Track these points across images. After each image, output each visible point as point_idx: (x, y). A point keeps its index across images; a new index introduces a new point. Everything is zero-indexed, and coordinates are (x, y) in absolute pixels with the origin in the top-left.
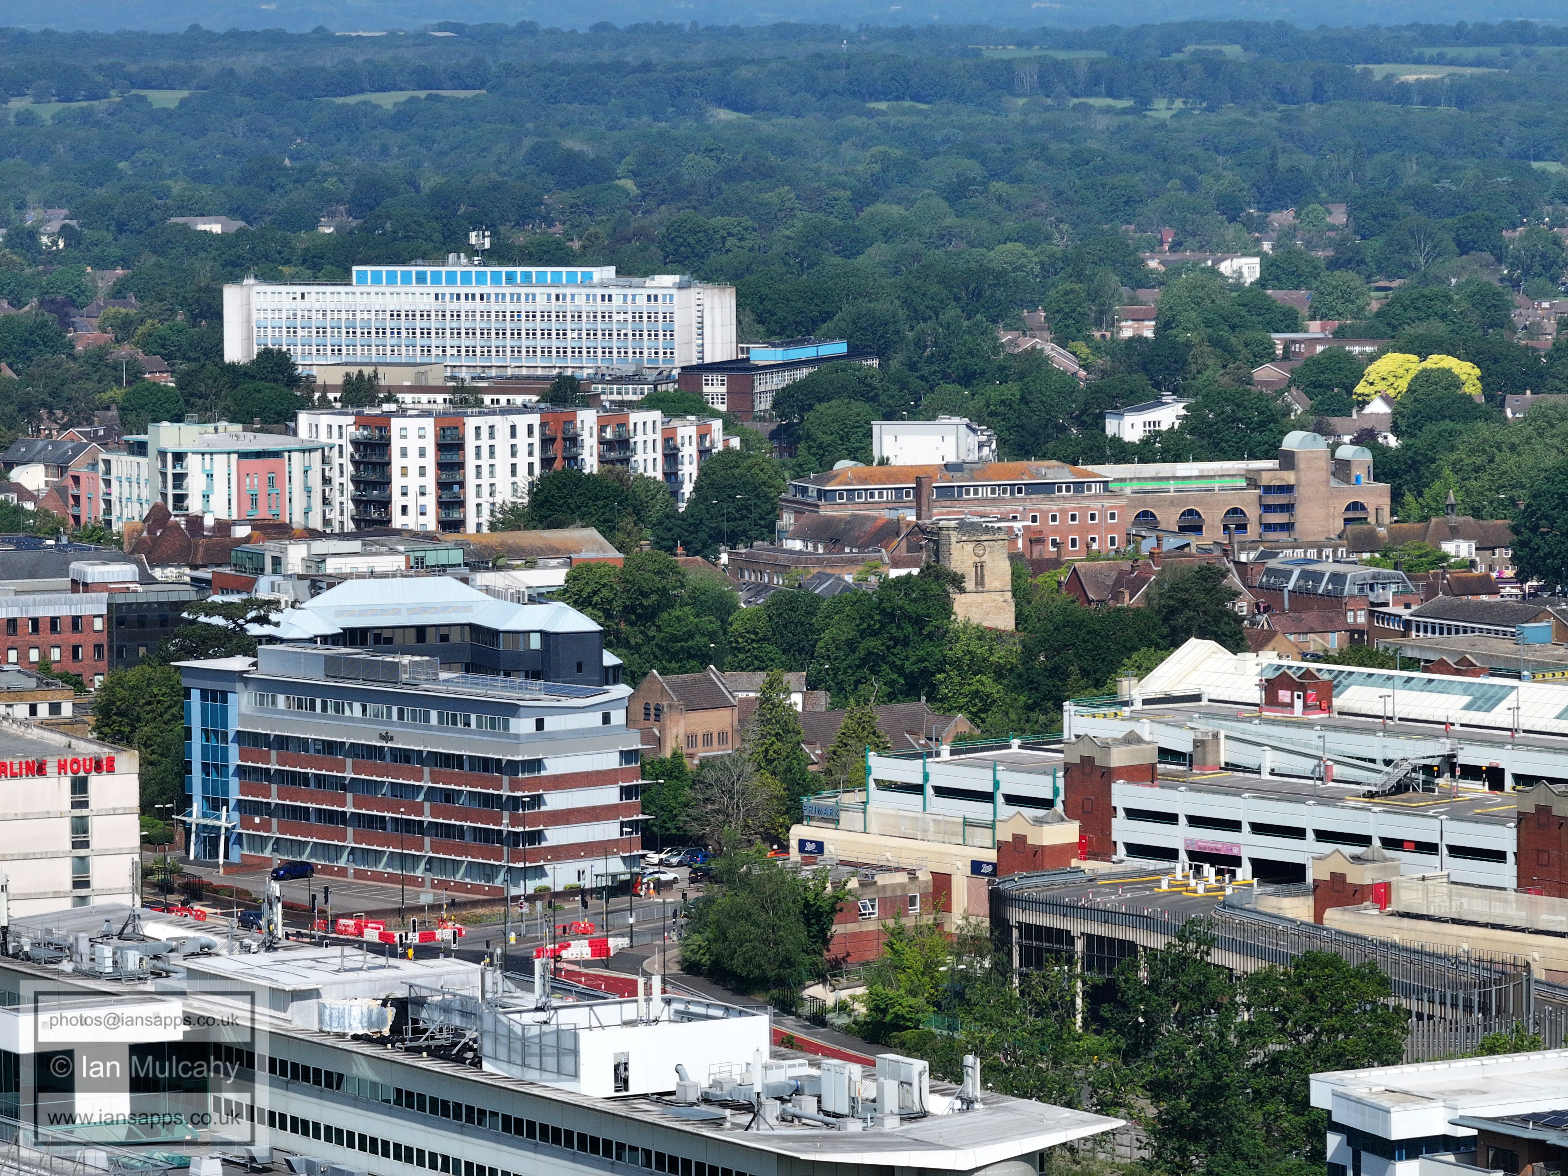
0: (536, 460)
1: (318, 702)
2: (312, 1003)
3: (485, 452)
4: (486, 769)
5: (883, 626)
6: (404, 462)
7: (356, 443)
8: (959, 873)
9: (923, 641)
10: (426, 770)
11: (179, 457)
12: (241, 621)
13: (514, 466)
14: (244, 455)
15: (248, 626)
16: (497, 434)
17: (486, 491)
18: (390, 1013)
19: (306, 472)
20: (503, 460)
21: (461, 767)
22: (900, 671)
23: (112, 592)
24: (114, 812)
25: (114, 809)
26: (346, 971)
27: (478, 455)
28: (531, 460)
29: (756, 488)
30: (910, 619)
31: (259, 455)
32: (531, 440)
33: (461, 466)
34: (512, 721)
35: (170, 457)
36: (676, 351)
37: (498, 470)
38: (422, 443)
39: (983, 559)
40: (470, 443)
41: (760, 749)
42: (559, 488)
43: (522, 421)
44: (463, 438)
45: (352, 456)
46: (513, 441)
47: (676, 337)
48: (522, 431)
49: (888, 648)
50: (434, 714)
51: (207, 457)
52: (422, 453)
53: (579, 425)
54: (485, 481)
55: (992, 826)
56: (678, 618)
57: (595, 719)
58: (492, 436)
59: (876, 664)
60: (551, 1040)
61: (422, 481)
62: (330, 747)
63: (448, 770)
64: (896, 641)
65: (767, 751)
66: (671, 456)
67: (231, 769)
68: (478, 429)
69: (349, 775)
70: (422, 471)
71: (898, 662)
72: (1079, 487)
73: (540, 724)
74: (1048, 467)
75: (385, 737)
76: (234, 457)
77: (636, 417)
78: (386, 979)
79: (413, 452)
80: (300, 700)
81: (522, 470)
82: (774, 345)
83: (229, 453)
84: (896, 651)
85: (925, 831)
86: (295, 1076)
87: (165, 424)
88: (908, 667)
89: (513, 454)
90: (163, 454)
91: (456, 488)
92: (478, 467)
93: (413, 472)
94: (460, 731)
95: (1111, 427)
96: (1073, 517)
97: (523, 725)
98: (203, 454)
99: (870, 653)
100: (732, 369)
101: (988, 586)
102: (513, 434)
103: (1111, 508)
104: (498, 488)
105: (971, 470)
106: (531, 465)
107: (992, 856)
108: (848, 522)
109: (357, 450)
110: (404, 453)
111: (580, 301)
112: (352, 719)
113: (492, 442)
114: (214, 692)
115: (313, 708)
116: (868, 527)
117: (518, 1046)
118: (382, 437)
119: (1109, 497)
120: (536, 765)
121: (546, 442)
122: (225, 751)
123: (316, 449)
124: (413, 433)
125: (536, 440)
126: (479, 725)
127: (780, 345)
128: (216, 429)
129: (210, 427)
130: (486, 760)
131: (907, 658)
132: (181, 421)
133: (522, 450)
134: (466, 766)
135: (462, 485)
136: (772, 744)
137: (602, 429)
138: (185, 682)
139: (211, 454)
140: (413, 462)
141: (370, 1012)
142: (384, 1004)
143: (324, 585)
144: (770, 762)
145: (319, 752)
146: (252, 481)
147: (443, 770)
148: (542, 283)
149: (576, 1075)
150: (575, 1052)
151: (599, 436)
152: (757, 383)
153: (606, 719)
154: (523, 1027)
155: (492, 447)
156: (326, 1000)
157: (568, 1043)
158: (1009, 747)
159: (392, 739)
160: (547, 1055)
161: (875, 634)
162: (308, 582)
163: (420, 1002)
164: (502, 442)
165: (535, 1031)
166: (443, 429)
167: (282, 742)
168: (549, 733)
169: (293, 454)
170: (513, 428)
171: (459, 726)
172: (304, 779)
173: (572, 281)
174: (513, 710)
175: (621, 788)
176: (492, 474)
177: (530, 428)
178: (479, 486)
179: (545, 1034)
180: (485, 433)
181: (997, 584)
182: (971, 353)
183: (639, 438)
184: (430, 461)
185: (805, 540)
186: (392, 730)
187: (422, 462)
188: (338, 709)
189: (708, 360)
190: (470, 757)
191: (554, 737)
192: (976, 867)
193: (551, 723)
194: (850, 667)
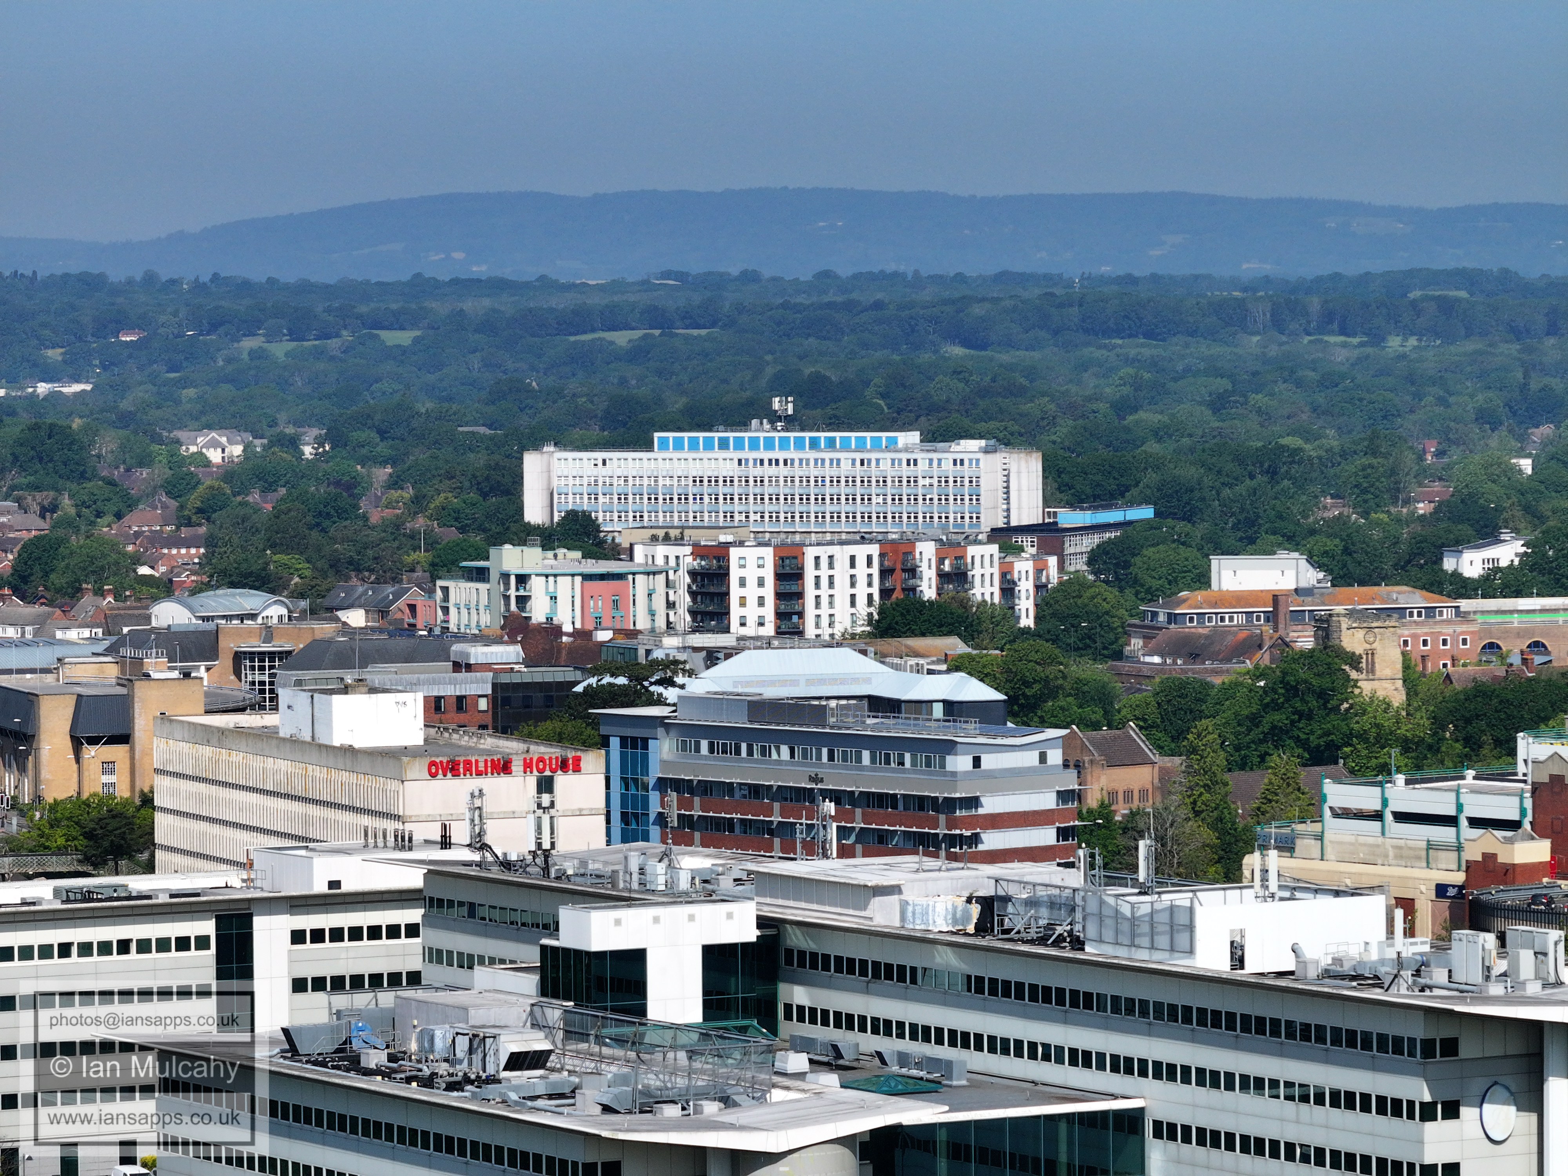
0: (875, 591)
1: (744, 746)
2: (895, 898)
3: (824, 582)
4: (921, 808)
5: (1287, 700)
6: (743, 592)
7: (693, 574)
8: (1423, 897)
9: (1327, 715)
10: (858, 811)
11: (522, 579)
12: (646, 683)
13: (853, 596)
14: (587, 577)
15: (652, 688)
16: (836, 565)
17: (825, 621)
18: (975, 910)
19: (650, 595)
20: (842, 590)
21: (894, 807)
22: (1303, 744)
23: (496, 672)
24: (580, 813)
25: (580, 810)
26: (924, 871)
27: (817, 585)
28: (870, 590)
29: (1099, 617)
30: (1314, 692)
31: (603, 577)
32: (870, 571)
33: (800, 595)
34: (949, 759)
35: (513, 580)
36: (982, 516)
37: (837, 600)
38: (761, 572)
39: (1374, 646)
40: (810, 573)
41: (1187, 801)
42: (902, 614)
43: (862, 551)
44: (802, 568)
45: (689, 586)
46: (853, 572)
47: (982, 501)
48: (861, 562)
49: (1293, 722)
50: (866, 755)
51: (551, 579)
52: (761, 583)
53: (918, 556)
54: (825, 611)
55: (1459, 848)
56: (1062, 708)
57: (1031, 758)
58: (831, 566)
59: (1280, 739)
60: (1164, 918)
61: (761, 611)
62: (756, 791)
63: (881, 811)
64: (1301, 715)
65: (1194, 803)
66: (1008, 589)
67: (652, 817)
68: (817, 558)
69: (776, 818)
70: (761, 602)
71: (1303, 736)
72: (1430, 612)
73: (977, 762)
74: (1399, 593)
75: (815, 779)
76: (578, 579)
77: (972, 551)
78: (968, 878)
79: (752, 582)
80: (724, 745)
81: (862, 601)
82: (1082, 509)
83: (573, 575)
84: (1301, 725)
85: (1386, 856)
86: (876, 976)
87: (507, 546)
88: (1314, 741)
89: (853, 585)
90: (505, 576)
91: (795, 618)
92: (818, 597)
93: (752, 602)
94: (894, 770)
95: (1449, 564)
96: (1425, 643)
97: (961, 763)
98: (547, 576)
99: (1274, 727)
100: (1042, 531)
101: (1378, 674)
102: (853, 565)
103: (1463, 633)
104: (837, 618)
105: (1322, 594)
106: (870, 596)
107: (1459, 878)
108: (1207, 637)
109: (694, 580)
110: (743, 583)
111: (886, 466)
112: (779, 762)
113: (831, 572)
114: (634, 739)
115: (738, 752)
116: (1230, 640)
117: (1125, 927)
118: (720, 567)
119: (1462, 623)
120: (973, 802)
121: (885, 573)
122: (646, 800)
123: (660, 572)
124: (751, 563)
125: (875, 571)
126: (914, 763)
127: (1089, 509)
128: (555, 556)
129: (550, 554)
130: (922, 798)
131: (1312, 732)
132: (525, 544)
133: (862, 581)
134: (901, 806)
135: (801, 615)
136: (1201, 794)
137: (941, 561)
138: (604, 730)
139: (555, 576)
140: (752, 592)
141: (955, 908)
142: (969, 900)
143: (721, 655)
144: (1197, 813)
145: (744, 796)
146: (596, 604)
147: (876, 810)
148: (846, 447)
149: (1191, 952)
150: (1191, 927)
151: (938, 569)
152: (1067, 545)
153: (1043, 758)
154: (1133, 905)
155: (831, 577)
156: (907, 895)
157: (1182, 919)
158: (1463, 778)
159: (822, 781)
160: (1158, 933)
161: (1278, 707)
162: (704, 653)
163: (1006, 899)
164: (842, 572)
165: (1145, 909)
166: (782, 559)
167: (706, 789)
168: (985, 771)
169: (637, 577)
170: (853, 559)
171: (893, 765)
172: (730, 824)
173: (876, 446)
174: (950, 747)
175: (1058, 829)
176: (831, 604)
177: (869, 558)
178: (818, 616)
179: (1158, 911)
180: (824, 562)
181: (1388, 672)
182: (1280, 517)
183: (977, 572)
184: (769, 592)
185: (1162, 656)
186: (821, 772)
187: (761, 592)
188: (764, 752)
189: (1014, 523)
190: (904, 796)
191: (991, 775)
192: (1441, 890)
193: (989, 761)
194: (1253, 742)
